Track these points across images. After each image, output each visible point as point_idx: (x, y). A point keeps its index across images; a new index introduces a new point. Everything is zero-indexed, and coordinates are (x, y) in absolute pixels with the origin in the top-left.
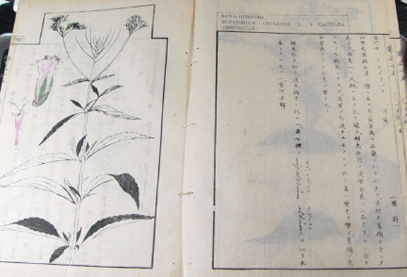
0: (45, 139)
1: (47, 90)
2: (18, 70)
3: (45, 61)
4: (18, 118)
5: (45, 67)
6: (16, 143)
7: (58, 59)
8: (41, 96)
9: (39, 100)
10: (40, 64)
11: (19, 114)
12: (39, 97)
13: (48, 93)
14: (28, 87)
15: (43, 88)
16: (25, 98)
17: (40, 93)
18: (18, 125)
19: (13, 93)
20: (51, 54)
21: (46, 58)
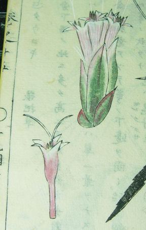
0: (121, 205)
1: (107, 88)
2: (34, 42)
3: (91, 23)
4: (51, 153)
5: (95, 36)
6: (53, 214)
7: (120, 20)
8: (96, 103)
9: (93, 110)
10: (82, 30)
11: (51, 145)
12: (92, 102)
13: (111, 94)
14: (61, 79)
15: (97, 82)
16: (60, 107)
17: (93, 96)
18: (51, 171)
19: (30, 95)
20: (103, 9)
21: (93, 16)
